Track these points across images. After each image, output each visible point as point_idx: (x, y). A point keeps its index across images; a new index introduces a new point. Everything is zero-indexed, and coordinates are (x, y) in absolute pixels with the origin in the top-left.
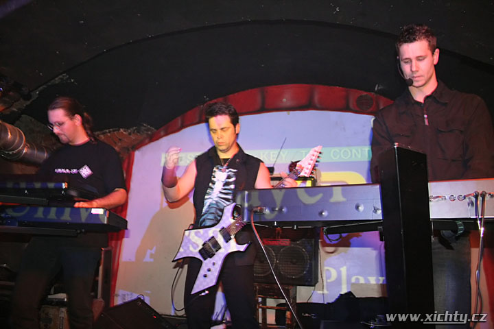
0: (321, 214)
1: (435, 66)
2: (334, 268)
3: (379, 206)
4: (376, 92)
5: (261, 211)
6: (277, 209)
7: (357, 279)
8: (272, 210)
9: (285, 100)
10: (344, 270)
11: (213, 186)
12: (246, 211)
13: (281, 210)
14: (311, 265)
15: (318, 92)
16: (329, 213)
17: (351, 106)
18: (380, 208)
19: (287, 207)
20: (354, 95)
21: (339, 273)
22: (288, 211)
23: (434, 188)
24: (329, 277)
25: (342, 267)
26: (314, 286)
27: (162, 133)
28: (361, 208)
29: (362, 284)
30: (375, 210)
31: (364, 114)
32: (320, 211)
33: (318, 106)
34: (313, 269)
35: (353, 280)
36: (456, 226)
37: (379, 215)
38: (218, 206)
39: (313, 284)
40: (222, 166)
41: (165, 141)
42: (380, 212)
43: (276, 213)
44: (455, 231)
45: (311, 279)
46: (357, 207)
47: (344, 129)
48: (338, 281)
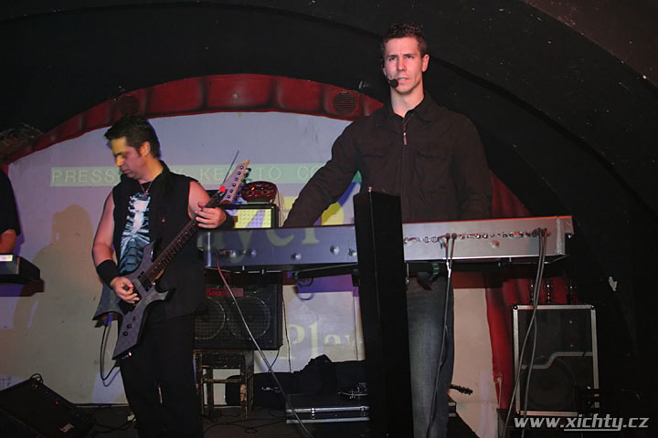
0: (294, 257)
1: (423, 73)
2: (302, 326)
3: (354, 247)
4: (359, 91)
5: (228, 254)
6: (245, 252)
7: (332, 339)
8: (240, 253)
9: (235, 96)
10: (314, 328)
11: (131, 220)
12: (209, 254)
13: (249, 252)
14: (272, 322)
15: (282, 88)
16: (302, 256)
17: (327, 108)
18: (356, 250)
19: (257, 251)
20: (331, 92)
21: (308, 332)
22: (257, 255)
23: (409, 230)
24: (295, 338)
25: (313, 323)
26: (278, 349)
27: (53, 138)
28: (336, 251)
29: (338, 345)
30: (351, 253)
31: (343, 119)
32: (293, 253)
33: (282, 105)
34: (275, 328)
35: (327, 341)
36: (432, 267)
37: (354, 258)
38: (138, 245)
39: (275, 346)
40: (142, 193)
41: (56, 149)
42: (355, 254)
43: (242, 257)
44: (431, 272)
45: (273, 340)
46: (332, 250)
47: (317, 138)
48: (307, 343)
